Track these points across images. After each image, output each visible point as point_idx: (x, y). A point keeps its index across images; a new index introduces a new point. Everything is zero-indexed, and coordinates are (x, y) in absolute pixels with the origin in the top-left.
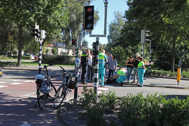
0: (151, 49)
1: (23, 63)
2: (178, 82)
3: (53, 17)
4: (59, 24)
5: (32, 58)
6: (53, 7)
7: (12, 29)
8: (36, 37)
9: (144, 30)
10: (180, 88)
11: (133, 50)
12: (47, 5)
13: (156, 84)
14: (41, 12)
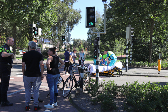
0: (132, 43)
1: (17, 57)
2: (159, 71)
3: (44, 17)
4: (49, 22)
5: (20, 53)
6: (44, 8)
7: (5, 28)
8: (33, 34)
9: (129, 27)
10: (161, 77)
11: (110, 45)
12: (39, 6)
13: (140, 74)
14: (34, 12)
